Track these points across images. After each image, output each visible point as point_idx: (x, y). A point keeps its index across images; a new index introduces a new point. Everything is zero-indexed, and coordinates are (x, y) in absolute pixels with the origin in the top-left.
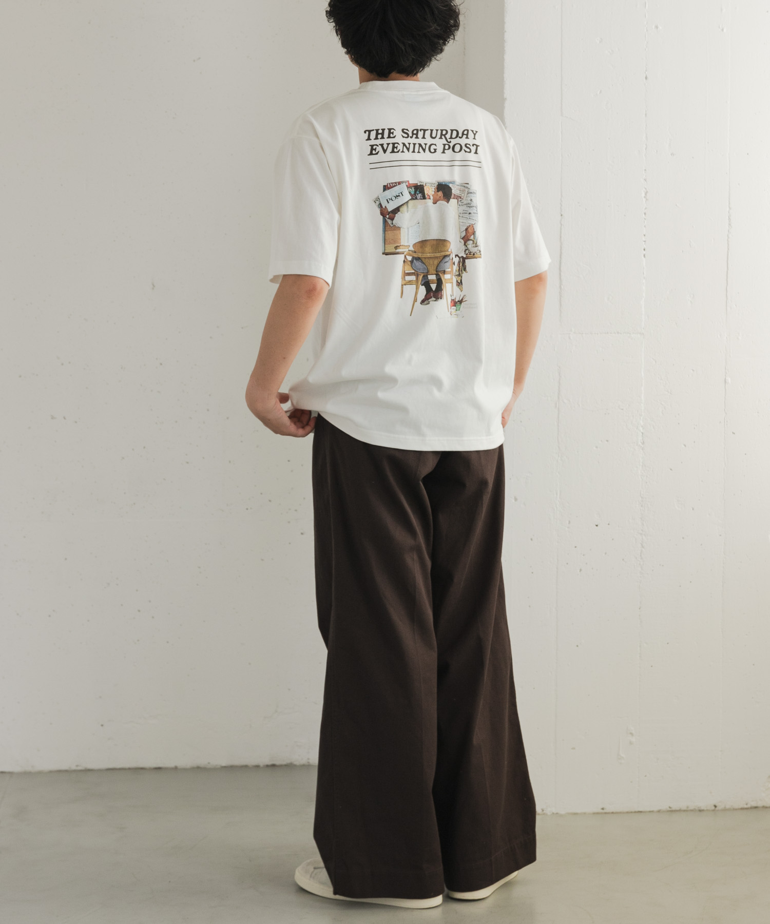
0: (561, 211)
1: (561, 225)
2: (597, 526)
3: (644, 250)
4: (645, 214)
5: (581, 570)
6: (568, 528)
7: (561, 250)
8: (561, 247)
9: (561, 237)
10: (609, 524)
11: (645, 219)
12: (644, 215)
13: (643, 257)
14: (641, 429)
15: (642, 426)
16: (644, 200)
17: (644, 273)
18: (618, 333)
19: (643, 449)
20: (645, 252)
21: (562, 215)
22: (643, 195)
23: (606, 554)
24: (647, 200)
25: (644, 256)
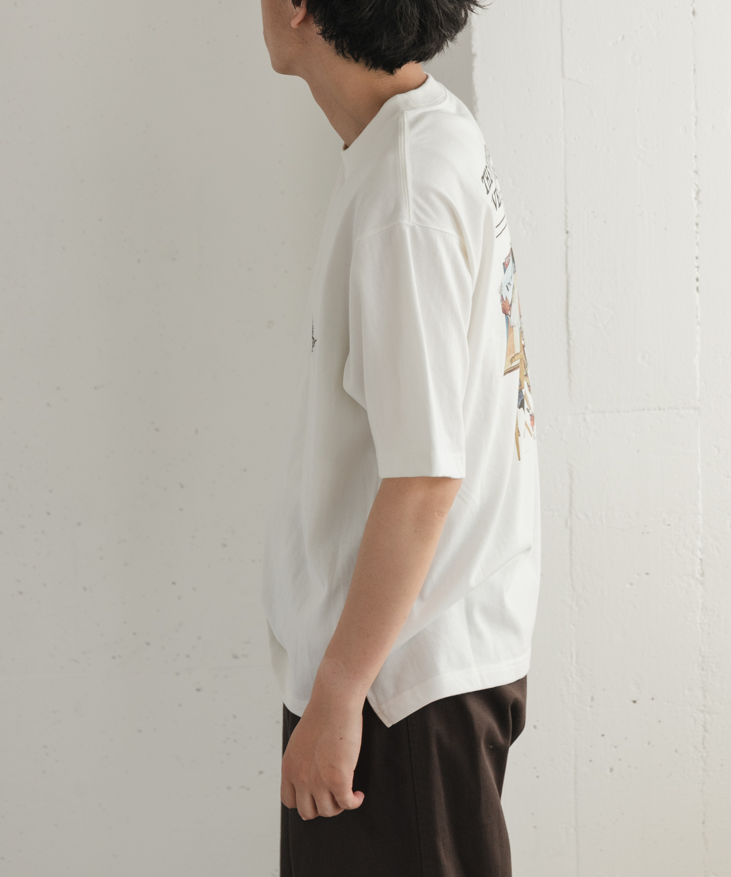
0: (566, 226)
1: (567, 247)
2: (634, 702)
3: (697, 280)
4: (697, 224)
5: (611, 770)
6: (591, 707)
7: (568, 286)
8: (568, 282)
9: (567, 266)
10: (653, 699)
11: (697, 233)
12: (695, 227)
13: (695, 291)
14: (699, 553)
15: (700, 550)
16: (695, 203)
17: (697, 317)
18: (660, 409)
19: (702, 584)
20: (697, 284)
21: (567, 232)
22: (694, 195)
23: (649, 743)
24: (699, 202)
25: (697, 289)
